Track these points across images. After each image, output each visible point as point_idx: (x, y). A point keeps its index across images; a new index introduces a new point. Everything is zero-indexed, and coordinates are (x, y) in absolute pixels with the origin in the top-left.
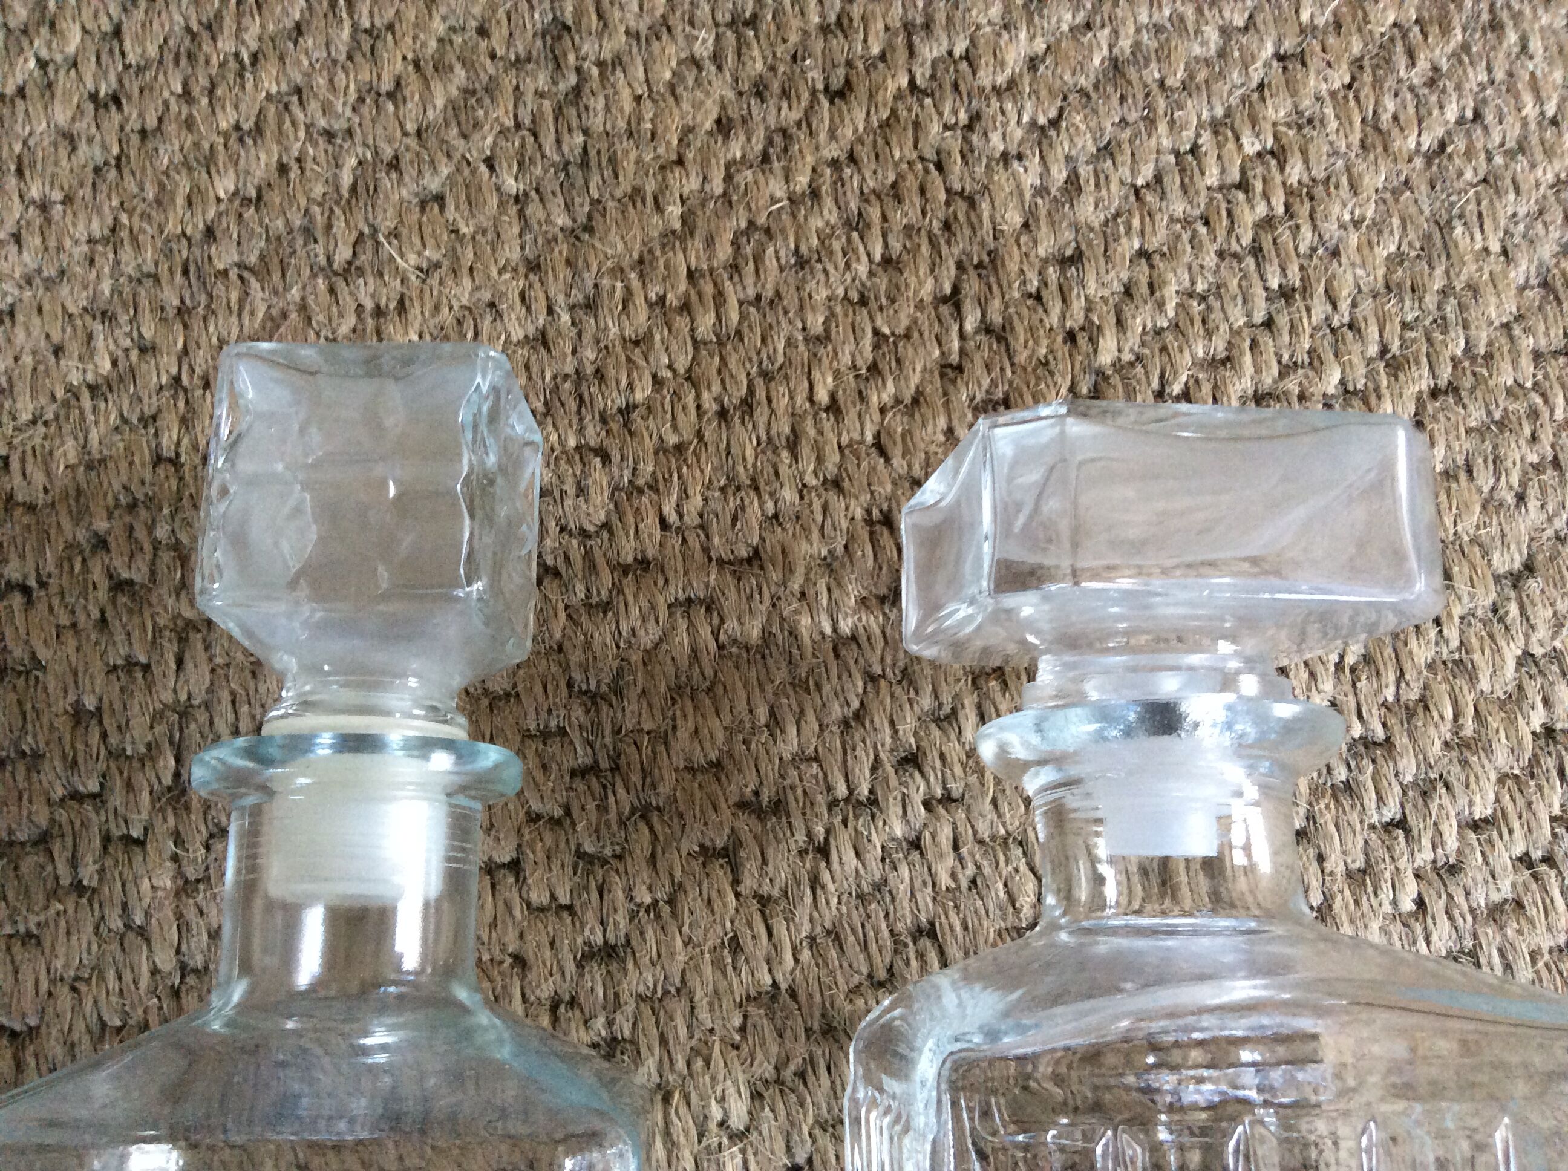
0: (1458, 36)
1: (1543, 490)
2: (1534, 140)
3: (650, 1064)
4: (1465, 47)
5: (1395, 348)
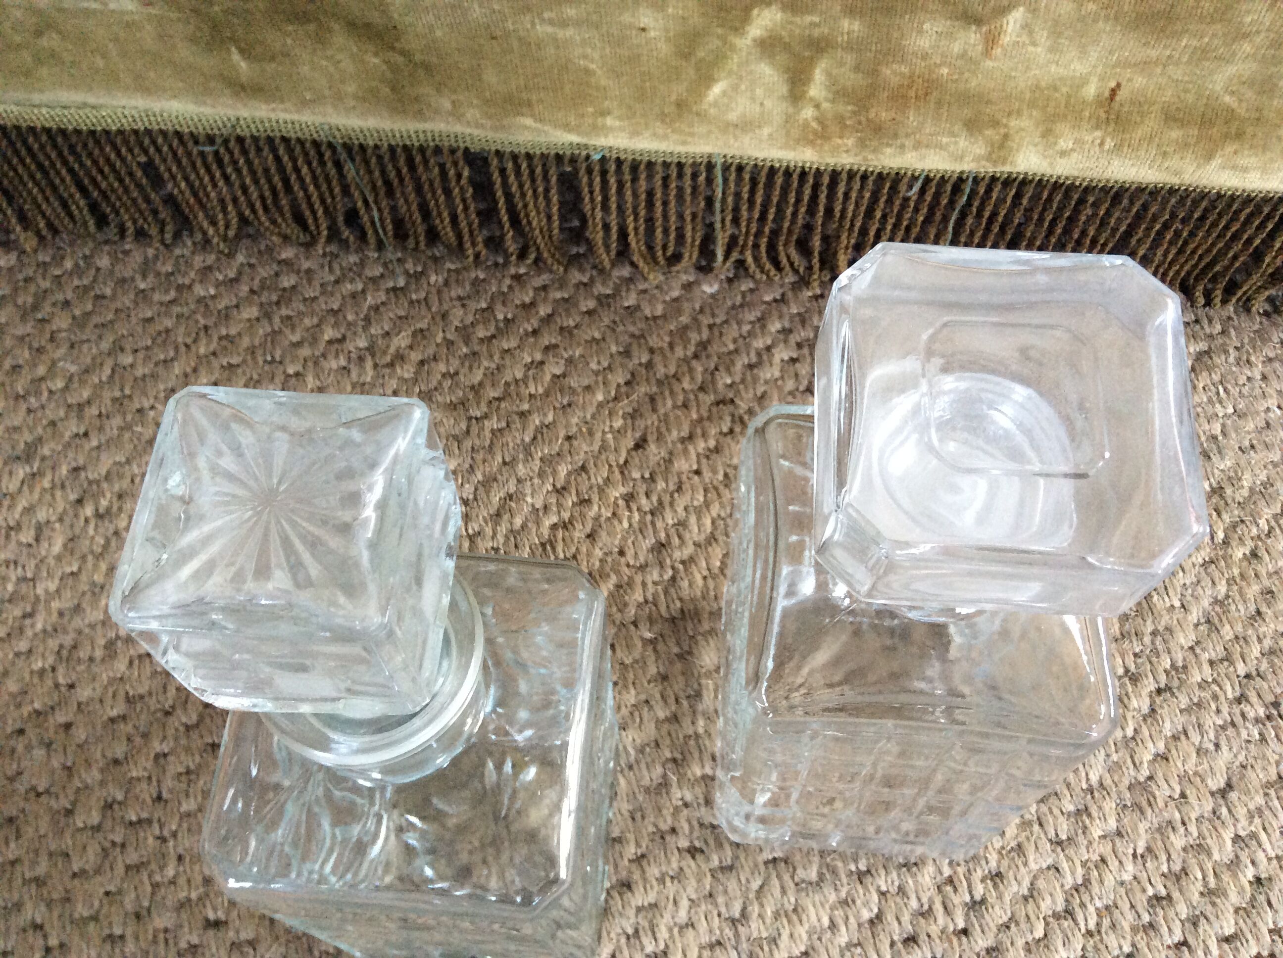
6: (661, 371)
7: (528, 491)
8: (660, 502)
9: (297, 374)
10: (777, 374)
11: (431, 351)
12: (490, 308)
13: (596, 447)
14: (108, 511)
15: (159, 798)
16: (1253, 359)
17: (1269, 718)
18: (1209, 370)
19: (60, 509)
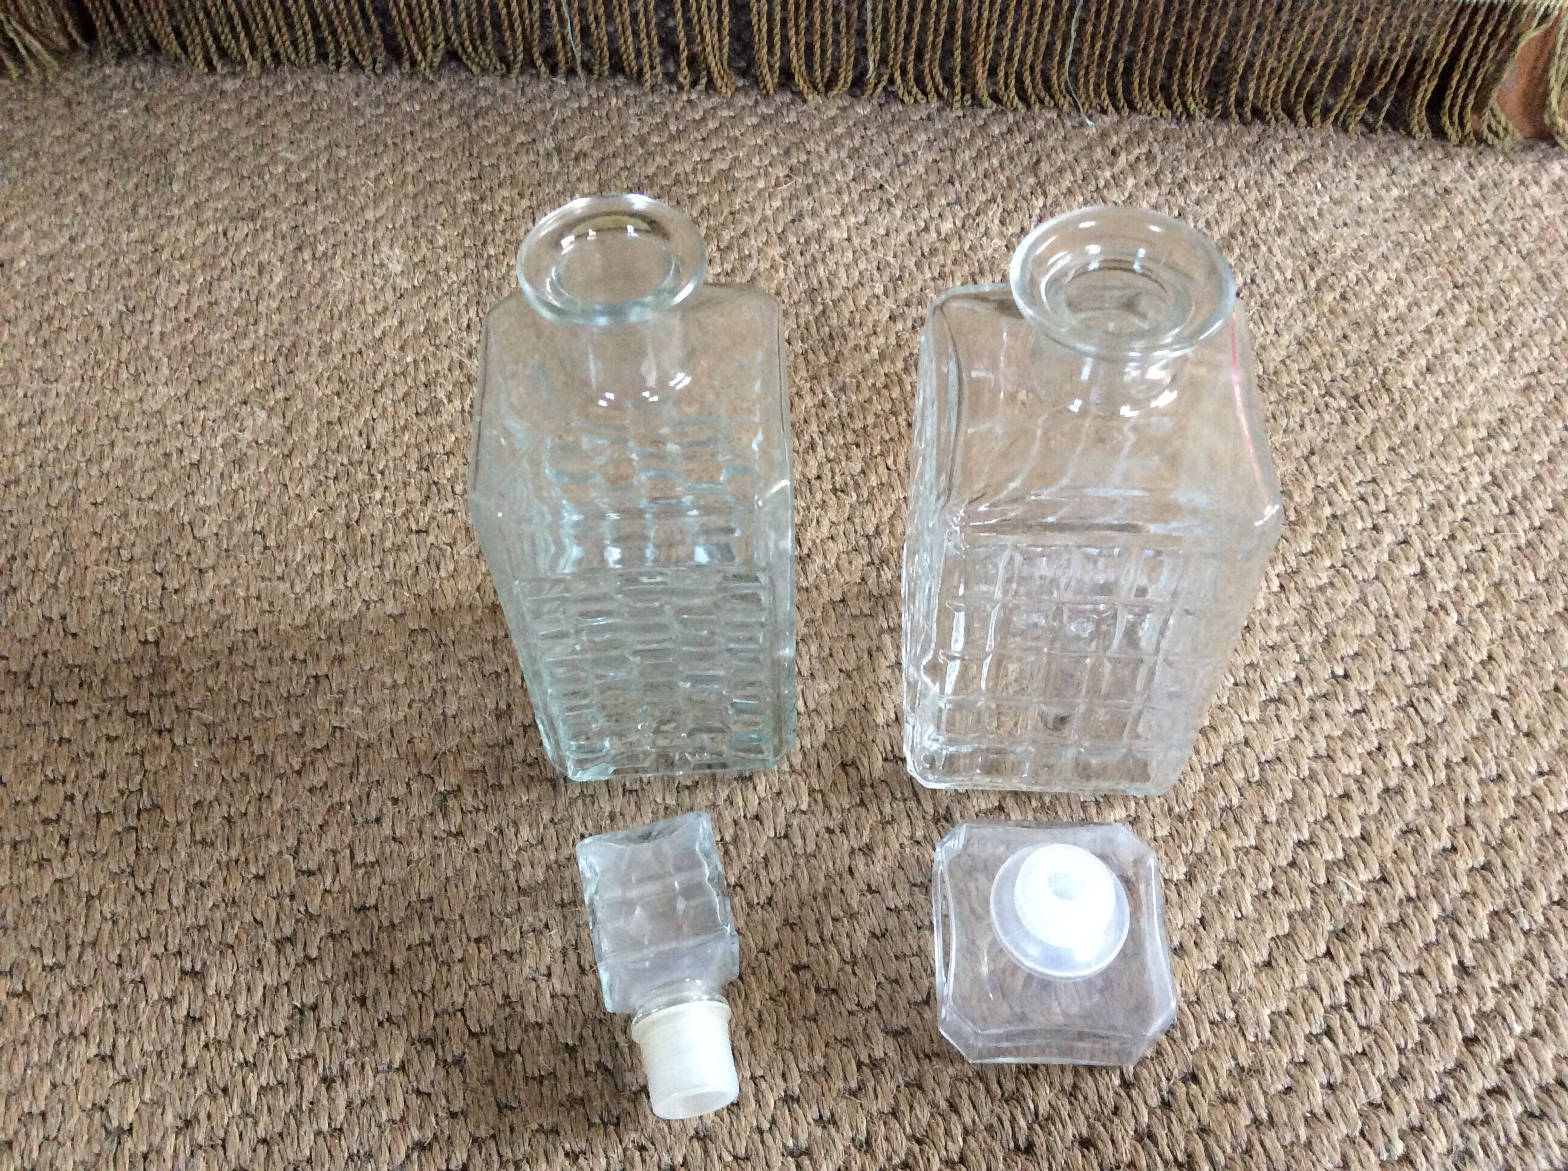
6: (816, 167)
8: (814, 259)
9: (492, 166)
10: (922, 170)
11: (610, 150)
12: (665, 122)
13: (757, 218)
14: (325, 254)
15: (369, 447)
16: (1349, 164)
17: (1351, 408)
18: (1309, 172)
19: (281, 253)
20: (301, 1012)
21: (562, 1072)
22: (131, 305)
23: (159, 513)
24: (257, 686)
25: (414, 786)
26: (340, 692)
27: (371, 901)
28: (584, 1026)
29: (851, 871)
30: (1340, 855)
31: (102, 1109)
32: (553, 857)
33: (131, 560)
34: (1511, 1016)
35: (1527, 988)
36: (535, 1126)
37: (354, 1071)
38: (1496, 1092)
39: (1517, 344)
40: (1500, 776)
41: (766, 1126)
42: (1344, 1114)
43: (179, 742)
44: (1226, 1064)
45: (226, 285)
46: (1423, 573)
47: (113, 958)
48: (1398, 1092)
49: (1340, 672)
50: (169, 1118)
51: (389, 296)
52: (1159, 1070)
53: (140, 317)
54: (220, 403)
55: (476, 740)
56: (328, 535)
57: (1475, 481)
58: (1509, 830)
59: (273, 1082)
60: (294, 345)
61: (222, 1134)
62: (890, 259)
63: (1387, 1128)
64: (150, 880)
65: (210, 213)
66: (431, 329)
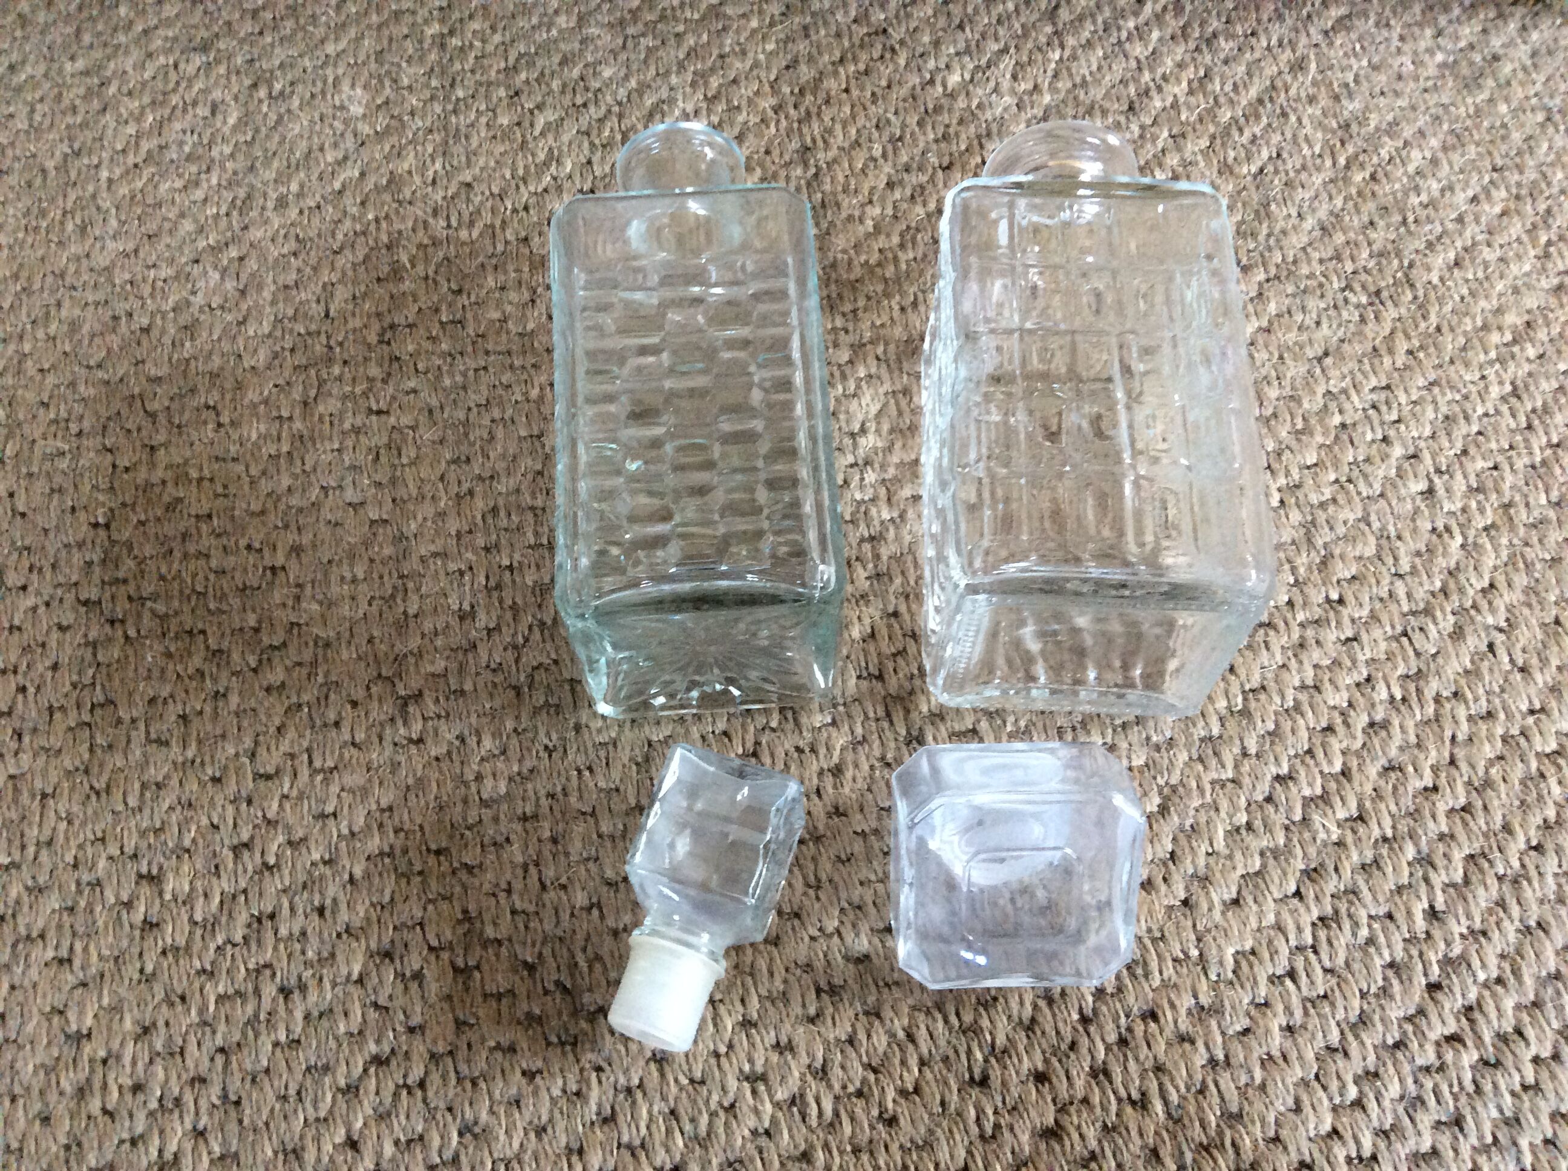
0: (1264, 120)
1: (1329, 318)
2: (1310, 164)
3: (898, 581)
4: (1269, 125)
5: (1244, 261)
6: (816, 6)
7: (680, 97)
8: (808, 113)
10: (930, 12)
13: (749, 63)
14: (282, 93)
15: (327, 316)
16: (1392, 22)
17: (1371, 304)
18: (1348, 29)
19: (235, 90)
20: (259, 921)
21: (521, 990)
22: (76, 146)
23: (108, 383)
24: (212, 577)
25: (374, 689)
26: (298, 585)
27: (329, 809)
28: (543, 944)
29: (818, 792)
30: (1319, 791)
31: (61, 1012)
32: (516, 769)
33: (80, 434)
34: (1476, 963)
35: (1495, 935)
36: (493, 1044)
37: (312, 984)
38: (1454, 1039)
39: (1554, 238)
40: (1489, 714)
41: (723, 1049)
42: (1300, 1058)
43: (132, 633)
44: (1186, 1002)
45: (177, 126)
46: (1430, 492)
47: (69, 859)
48: (1357, 1036)
49: (1335, 596)
50: (128, 1024)
51: (350, 143)
52: (1118, 1005)
53: (86, 161)
54: (171, 261)
55: (439, 642)
56: (285, 414)
57: (1495, 391)
58: (1493, 771)
59: (231, 991)
60: (249, 196)
61: (180, 1042)
62: (890, 115)
63: (1342, 1072)
64: (104, 778)
65: (159, 42)
66: (394, 182)
